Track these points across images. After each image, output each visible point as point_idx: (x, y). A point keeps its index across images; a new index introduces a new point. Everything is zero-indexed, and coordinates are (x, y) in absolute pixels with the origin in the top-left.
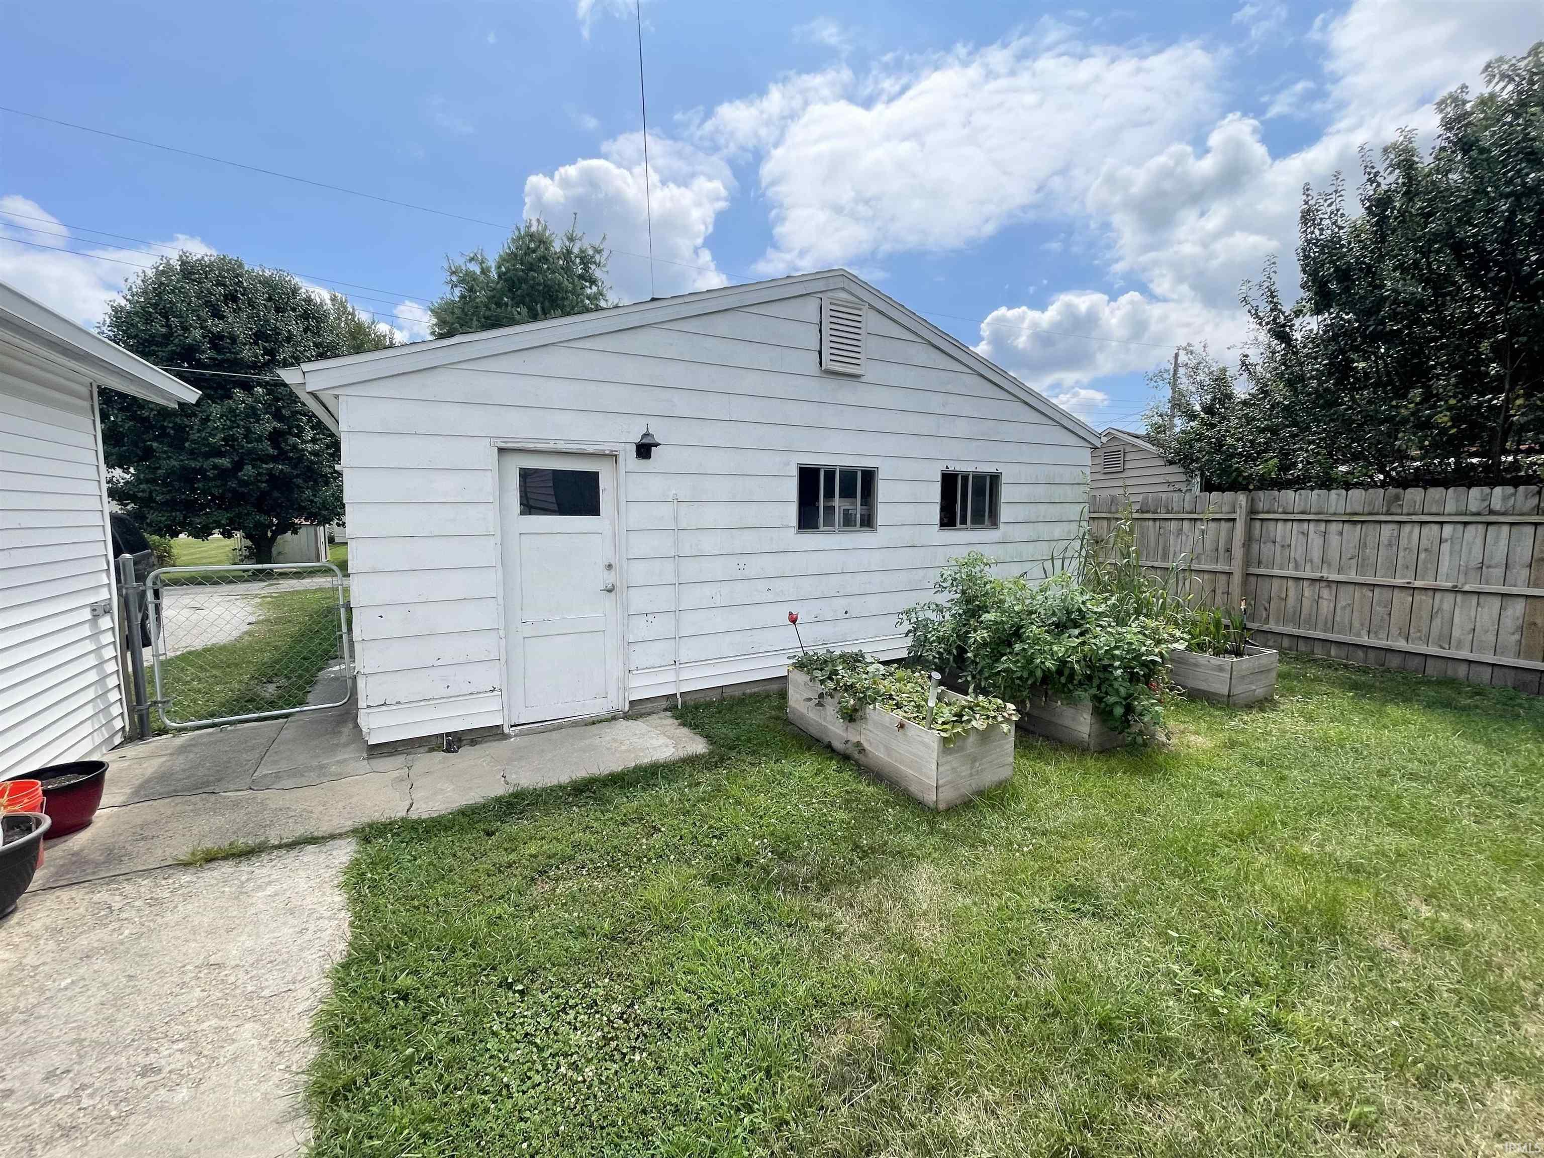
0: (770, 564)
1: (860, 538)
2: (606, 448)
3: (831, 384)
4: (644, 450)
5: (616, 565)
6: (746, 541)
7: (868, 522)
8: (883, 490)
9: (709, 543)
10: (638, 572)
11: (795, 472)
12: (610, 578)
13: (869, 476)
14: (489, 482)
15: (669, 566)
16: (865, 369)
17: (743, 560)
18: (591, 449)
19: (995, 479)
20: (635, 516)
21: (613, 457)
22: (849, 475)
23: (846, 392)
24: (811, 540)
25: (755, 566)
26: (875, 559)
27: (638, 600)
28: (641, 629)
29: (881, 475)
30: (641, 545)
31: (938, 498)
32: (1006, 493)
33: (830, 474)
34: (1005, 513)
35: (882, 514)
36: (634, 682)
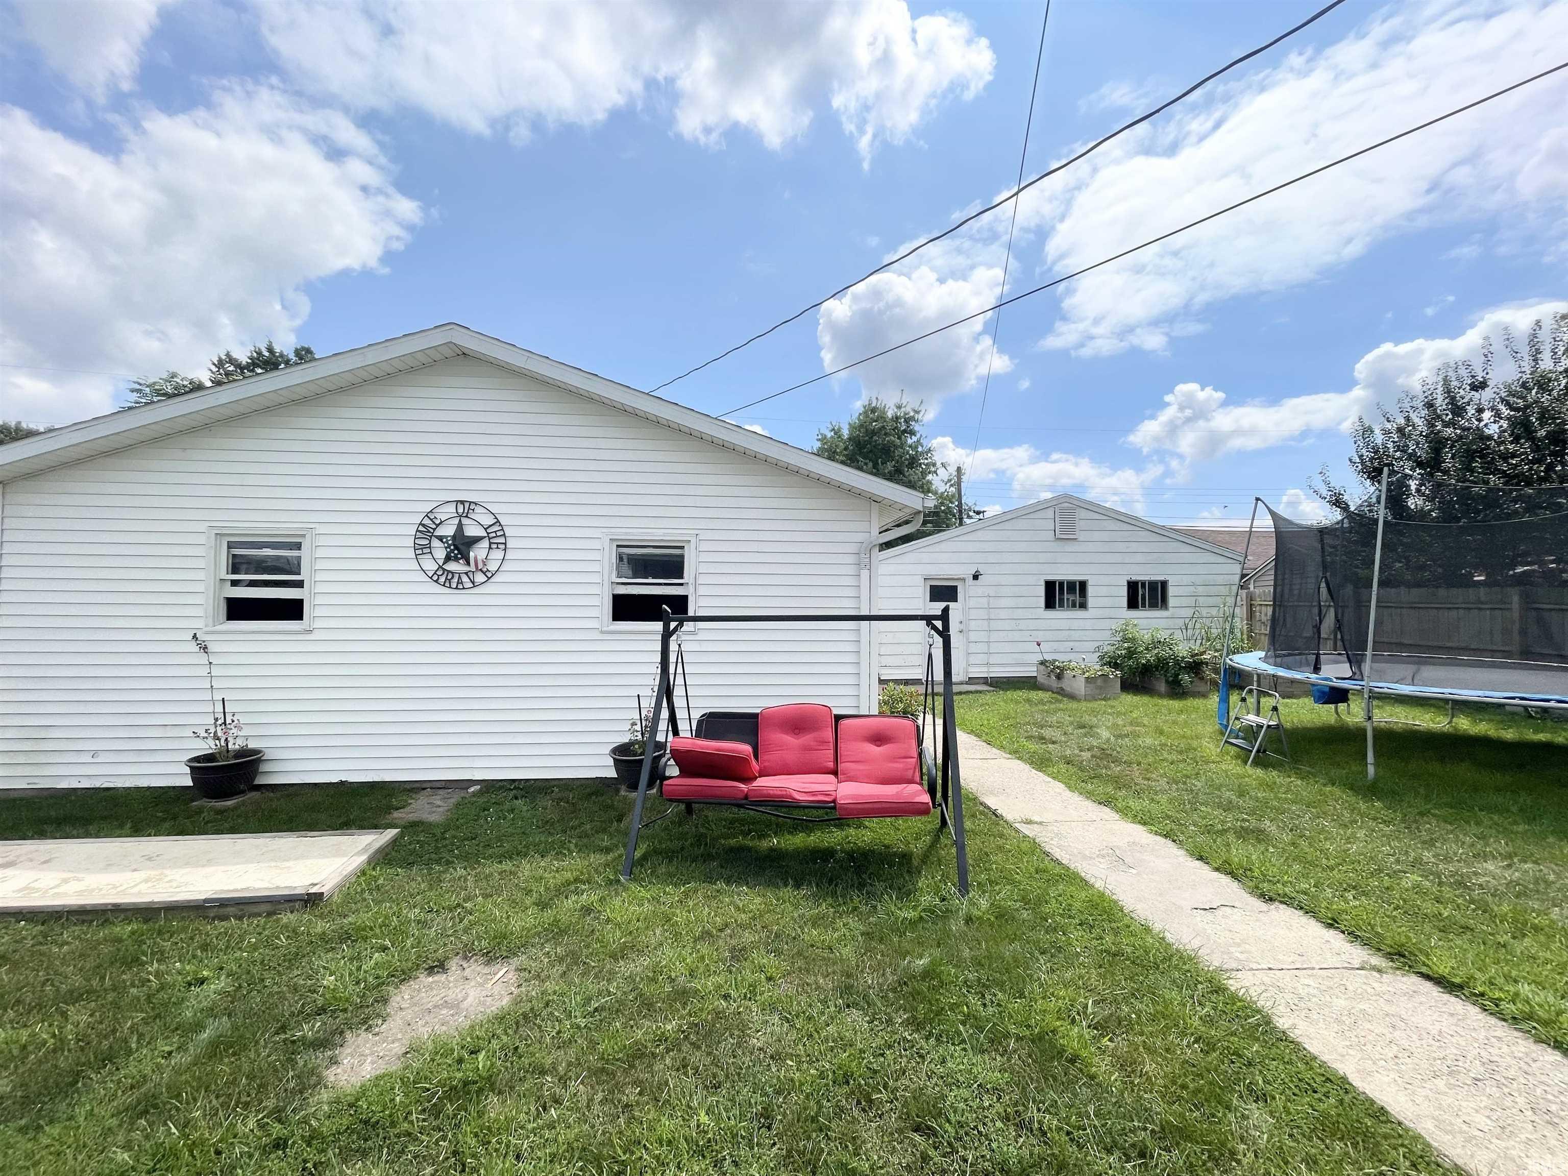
0: (1032, 624)
1: (1079, 613)
2: (962, 576)
3: (1060, 543)
4: (976, 577)
5: (964, 623)
6: (1020, 613)
7: (1083, 606)
8: (1091, 591)
9: (1003, 614)
10: (973, 625)
11: (1043, 583)
12: (962, 627)
13: (1083, 585)
14: (921, 590)
15: (986, 622)
16: (1081, 536)
17: (1018, 622)
18: (956, 577)
19: (1164, 584)
20: (972, 603)
21: (964, 580)
22: (1071, 585)
23: (1070, 547)
24: (1051, 614)
25: (1023, 625)
26: (1088, 624)
27: (973, 636)
28: (973, 648)
29: (1090, 583)
30: (973, 614)
31: (1126, 594)
32: (1171, 591)
33: (1061, 584)
34: (1172, 602)
35: (1091, 602)
36: (971, 669)
